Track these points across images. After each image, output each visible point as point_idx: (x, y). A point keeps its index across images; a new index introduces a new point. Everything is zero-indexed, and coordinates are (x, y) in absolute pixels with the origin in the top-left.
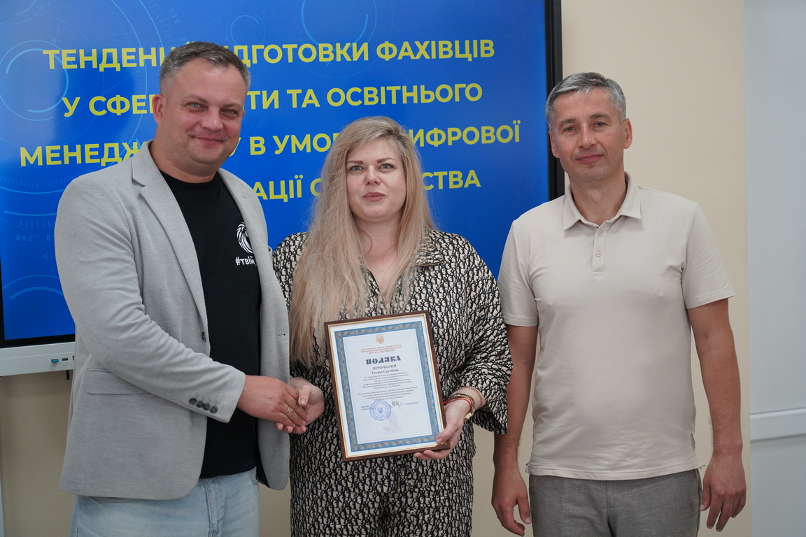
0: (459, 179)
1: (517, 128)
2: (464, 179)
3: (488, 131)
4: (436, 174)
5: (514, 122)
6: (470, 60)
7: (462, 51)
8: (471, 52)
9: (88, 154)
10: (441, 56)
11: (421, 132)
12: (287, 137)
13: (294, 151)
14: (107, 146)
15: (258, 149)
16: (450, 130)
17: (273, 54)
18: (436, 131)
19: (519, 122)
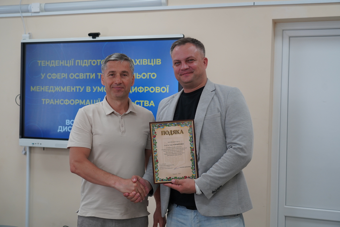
0: (148, 103)
1: (168, 88)
2: (149, 103)
3: (158, 88)
4: (140, 101)
5: (167, 86)
6: (153, 65)
7: (150, 62)
8: (153, 63)
9: (46, 89)
10: (144, 64)
11: (136, 88)
12: (96, 87)
13: (98, 91)
14: (51, 87)
15: (88, 90)
16: (145, 87)
17: (94, 63)
18: (141, 88)
19: (169, 86)
